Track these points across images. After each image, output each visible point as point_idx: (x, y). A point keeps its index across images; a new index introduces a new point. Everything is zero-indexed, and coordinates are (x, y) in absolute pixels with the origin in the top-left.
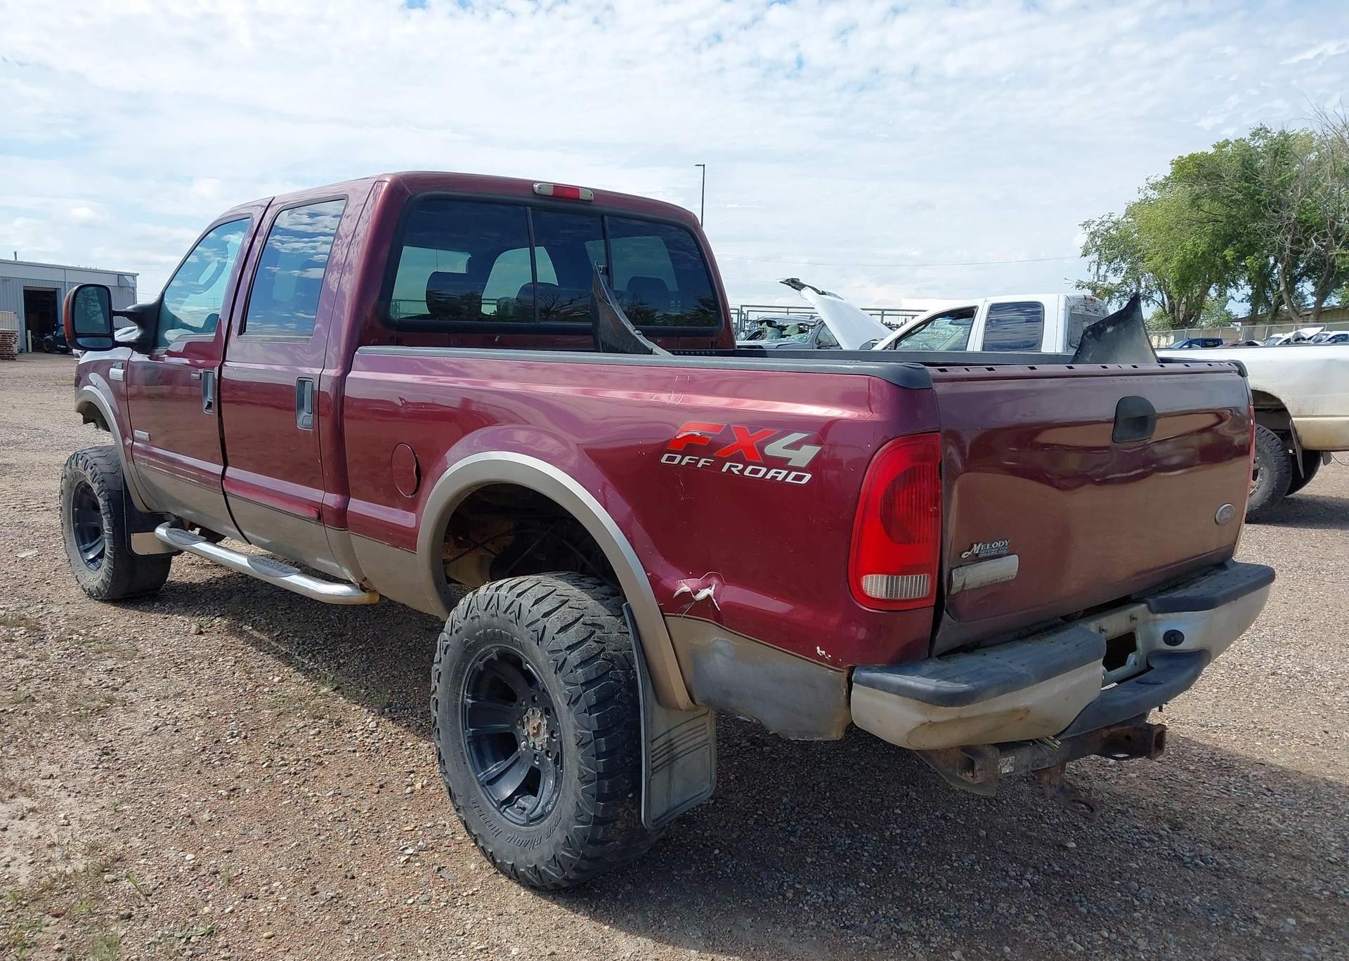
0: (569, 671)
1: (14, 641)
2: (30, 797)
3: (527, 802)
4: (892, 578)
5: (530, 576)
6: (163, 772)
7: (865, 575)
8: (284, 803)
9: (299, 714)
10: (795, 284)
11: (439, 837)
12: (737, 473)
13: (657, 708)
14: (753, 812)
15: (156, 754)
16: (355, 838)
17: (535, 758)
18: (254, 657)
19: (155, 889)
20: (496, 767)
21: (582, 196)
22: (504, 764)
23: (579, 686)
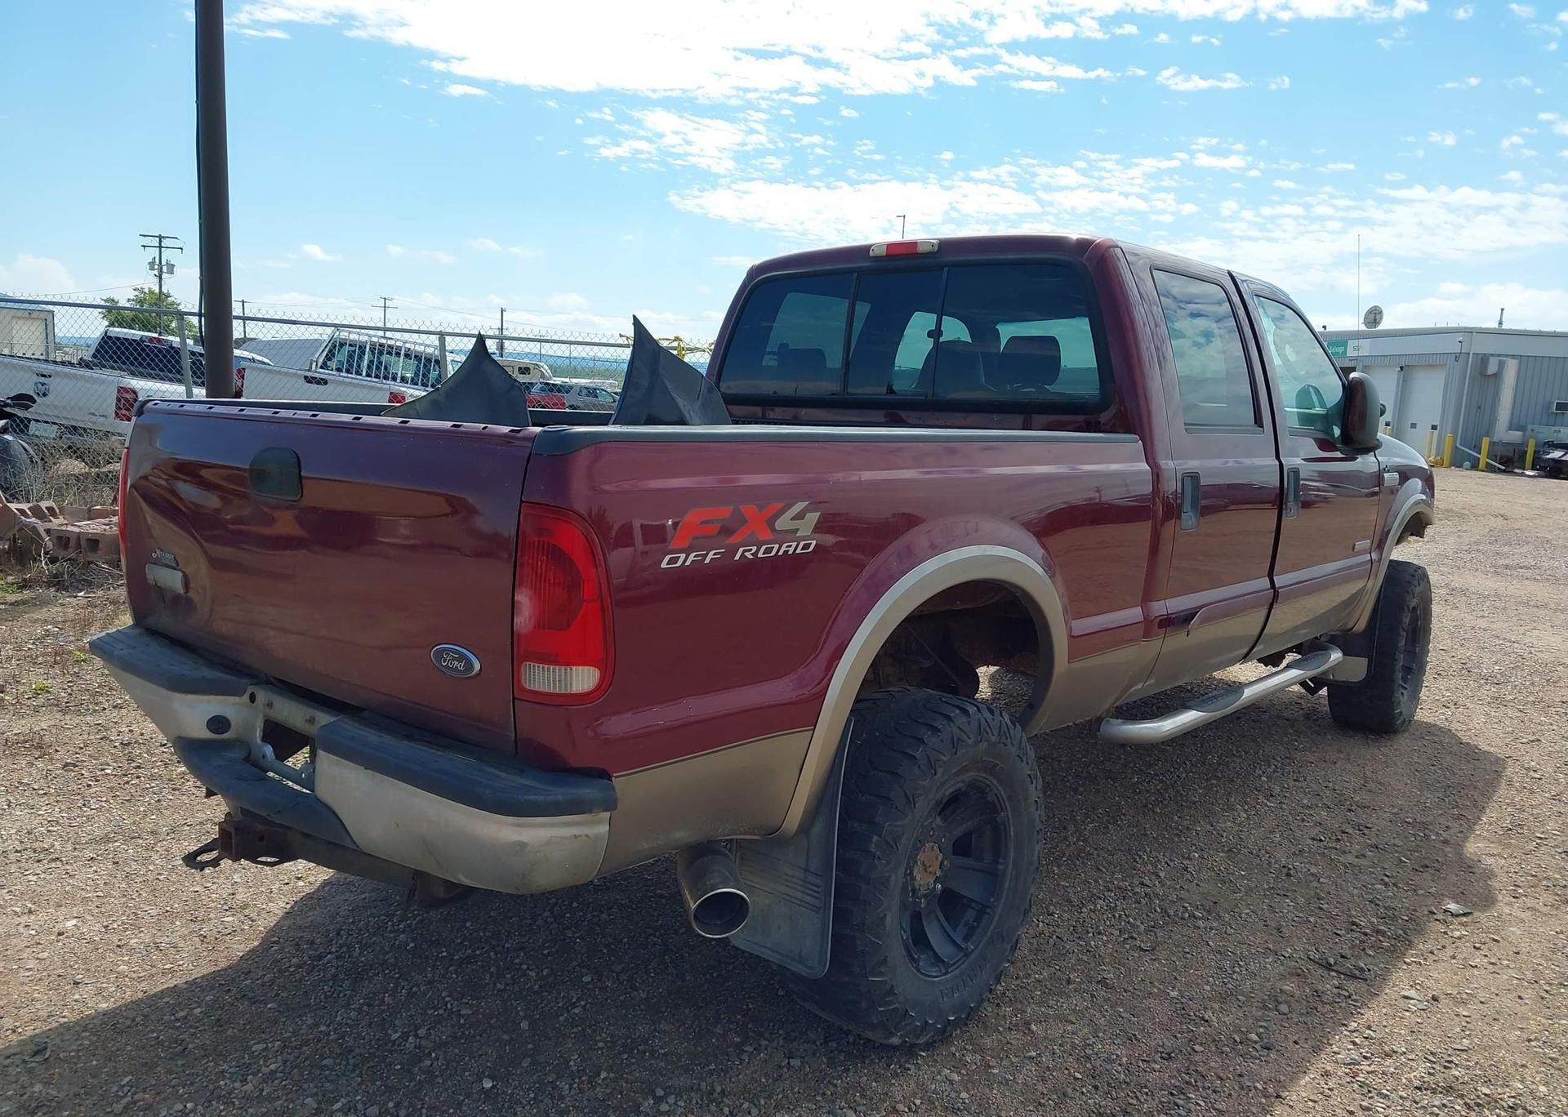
21: (921, 249)
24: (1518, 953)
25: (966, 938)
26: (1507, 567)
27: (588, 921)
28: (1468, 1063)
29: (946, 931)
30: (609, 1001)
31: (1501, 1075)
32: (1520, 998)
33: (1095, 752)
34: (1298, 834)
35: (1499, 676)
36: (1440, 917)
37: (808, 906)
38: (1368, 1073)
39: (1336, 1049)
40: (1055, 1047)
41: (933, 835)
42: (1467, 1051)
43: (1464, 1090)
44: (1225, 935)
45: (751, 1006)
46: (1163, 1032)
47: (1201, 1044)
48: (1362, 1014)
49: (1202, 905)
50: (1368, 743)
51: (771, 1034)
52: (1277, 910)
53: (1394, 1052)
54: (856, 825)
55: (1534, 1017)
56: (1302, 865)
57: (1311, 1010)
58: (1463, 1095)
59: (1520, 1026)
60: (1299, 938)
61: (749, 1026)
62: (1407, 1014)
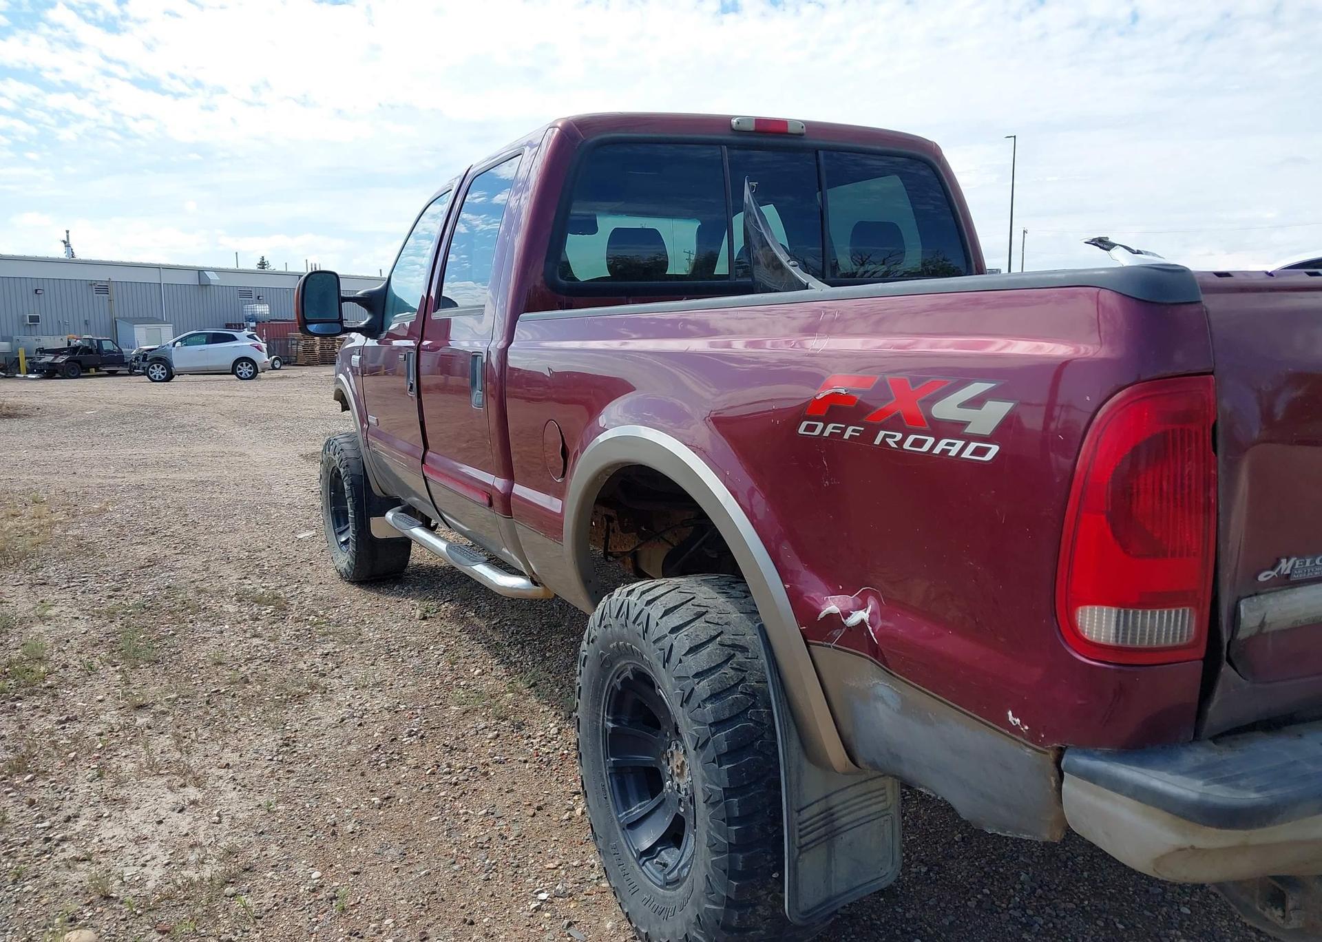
0: (697, 705)
1: (259, 620)
2: (199, 787)
3: (669, 856)
4: (1126, 614)
5: (668, 579)
6: (330, 771)
7: (1081, 605)
8: (432, 819)
9: (484, 714)
10: (1103, 243)
11: (583, 881)
12: (894, 446)
13: (806, 764)
14: (977, 889)
15: (332, 749)
16: (490, 871)
17: (680, 804)
18: (466, 647)
19: (268, 911)
20: (640, 807)
21: (791, 129)
22: (649, 804)
23: (707, 727)
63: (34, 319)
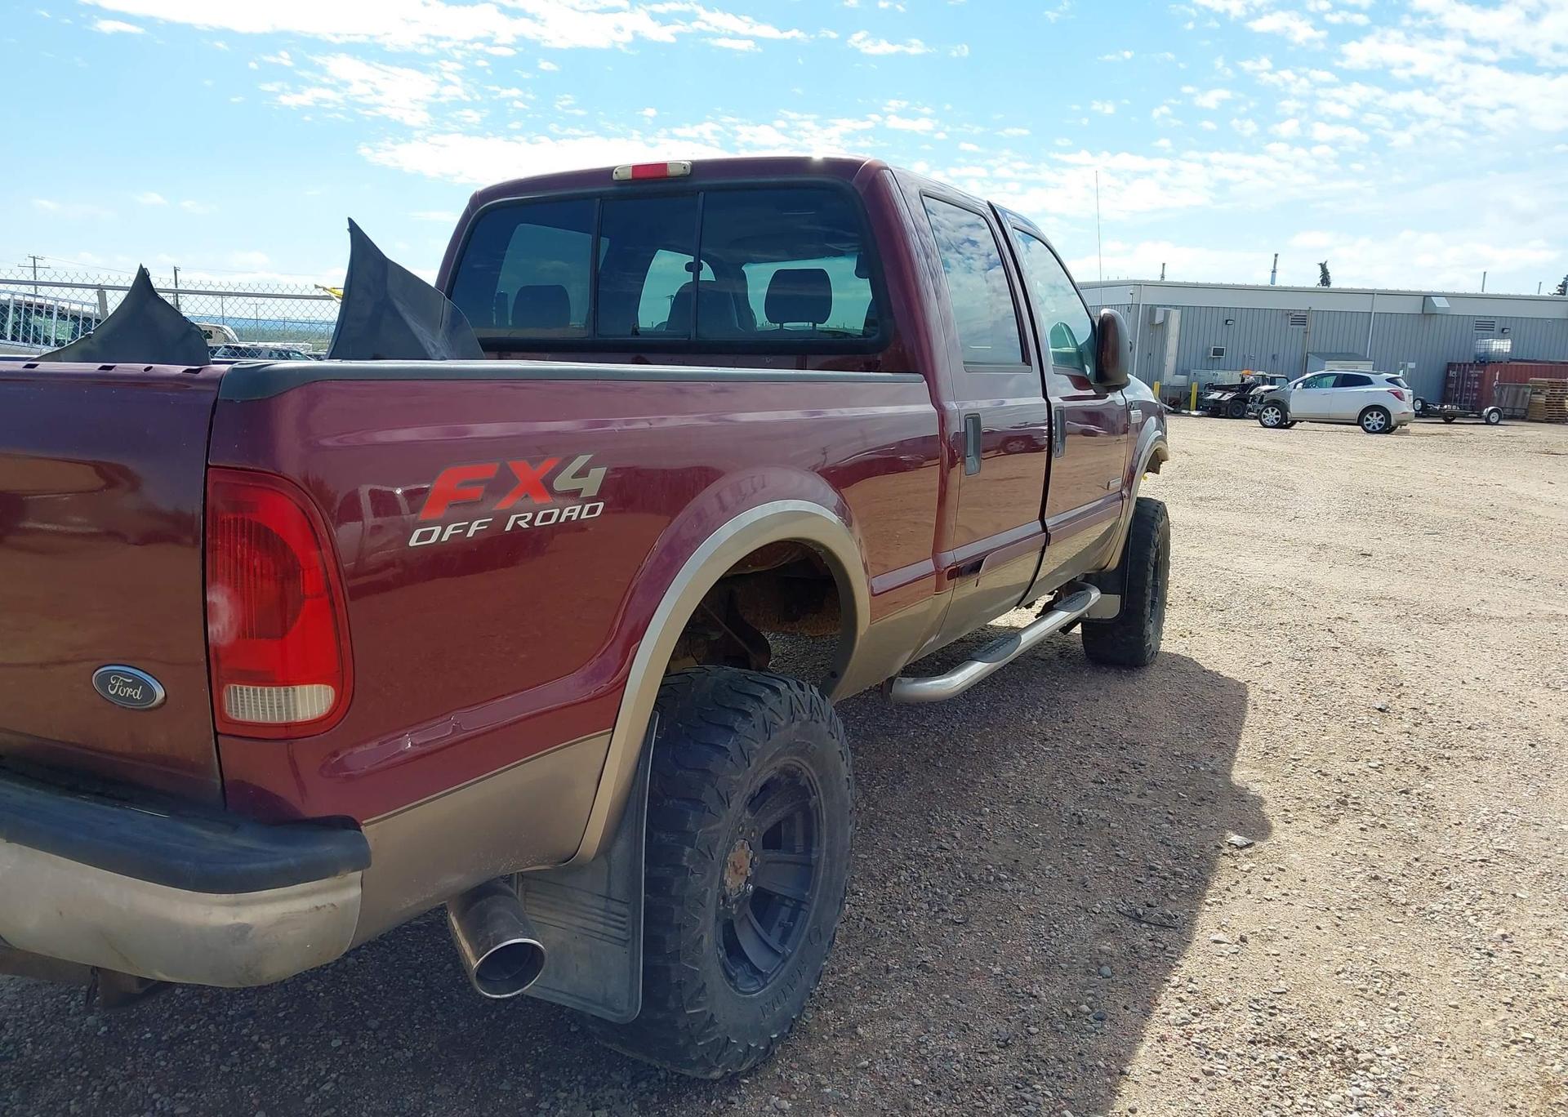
21: (671, 171)
24: (1304, 881)
25: (783, 940)
26: (1201, 499)
27: (332, 968)
28: (1290, 1007)
29: (760, 936)
30: (367, 1067)
31: (1323, 1015)
32: (1318, 928)
33: (869, 708)
34: (1079, 777)
35: (1221, 603)
36: (1227, 850)
37: (611, 940)
38: (1201, 1031)
39: (1165, 1010)
40: (887, 1051)
41: (743, 830)
42: (1285, 993)
43: (1293, 1036)
44: (1034, 897)
45: (540, 1051)
46: (994, 1016)
47: (1035, 1025)
48: (1181, 966)
49: (1004, 865)
50: (1122, 678)
51: (569, 1081)
52: (1078, 863)
53: (1220, 1004)
54: (663, 836)
55: (1335, 947)
56: (1091, 811)
57: (1133, 969)
58: (1294, 1043)
59: (1326, 959)
60: (1104, 891)
61: (541, 1076)
62: (1222, 959)
63: (1218, 352)
